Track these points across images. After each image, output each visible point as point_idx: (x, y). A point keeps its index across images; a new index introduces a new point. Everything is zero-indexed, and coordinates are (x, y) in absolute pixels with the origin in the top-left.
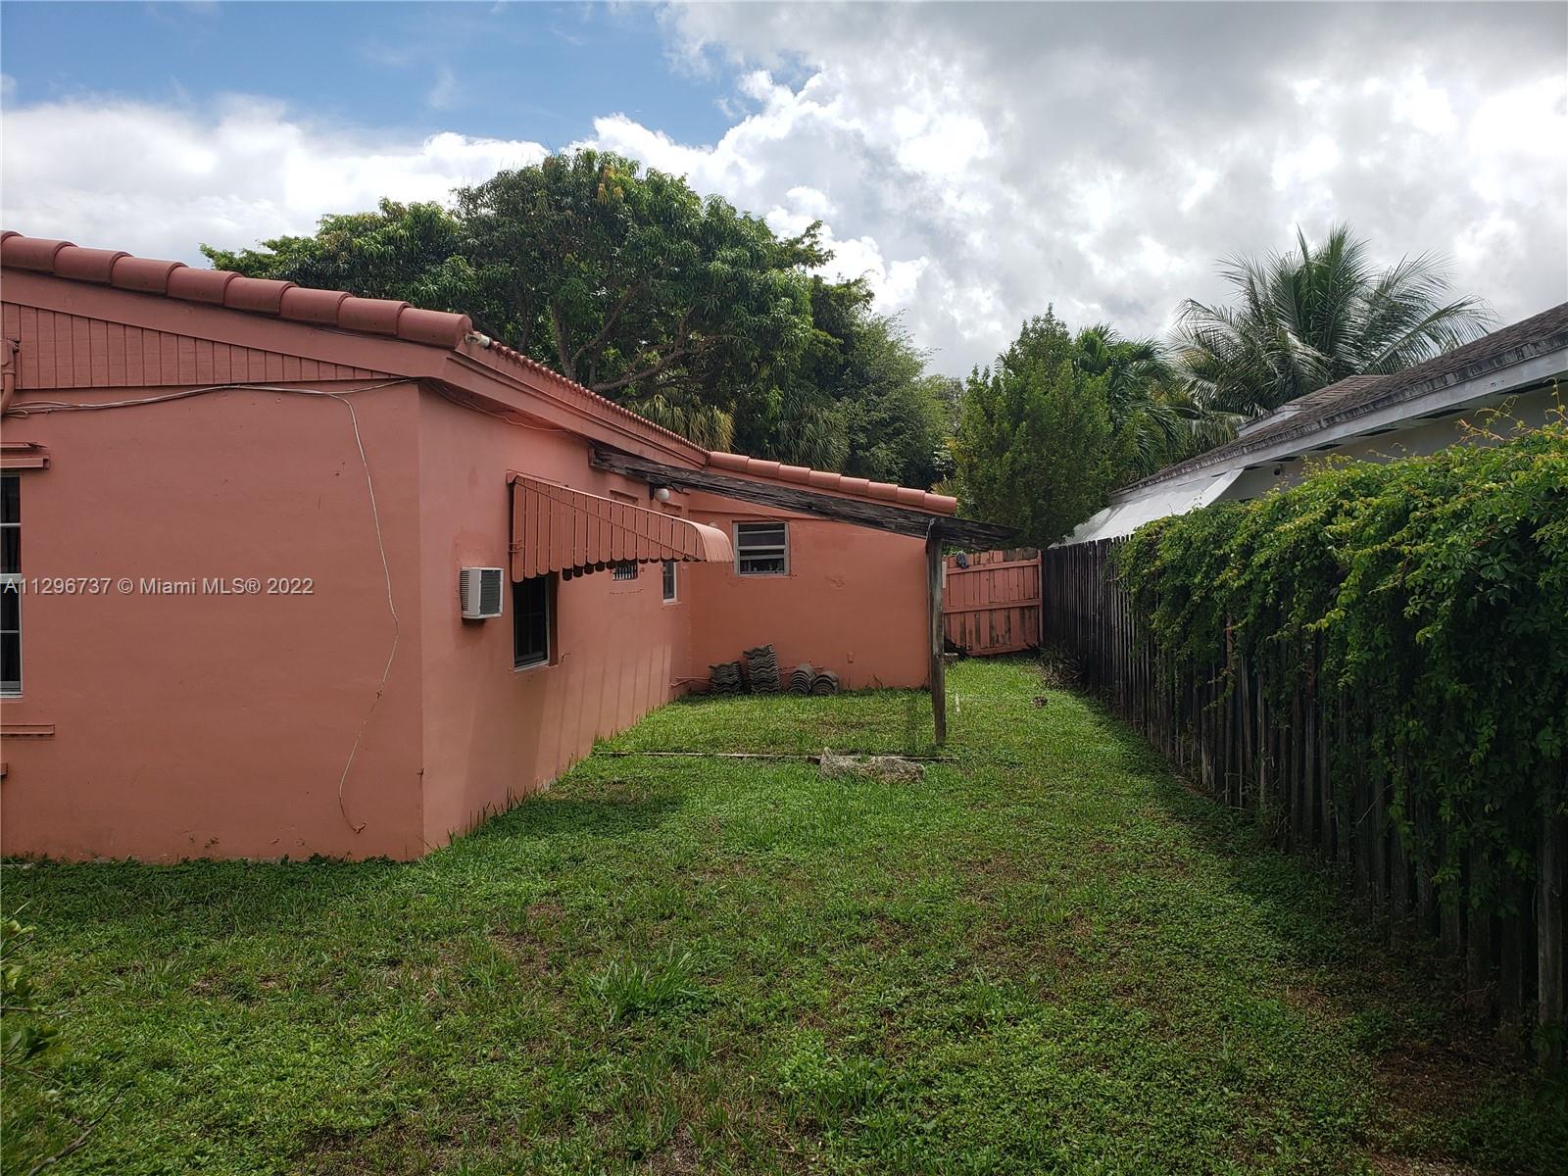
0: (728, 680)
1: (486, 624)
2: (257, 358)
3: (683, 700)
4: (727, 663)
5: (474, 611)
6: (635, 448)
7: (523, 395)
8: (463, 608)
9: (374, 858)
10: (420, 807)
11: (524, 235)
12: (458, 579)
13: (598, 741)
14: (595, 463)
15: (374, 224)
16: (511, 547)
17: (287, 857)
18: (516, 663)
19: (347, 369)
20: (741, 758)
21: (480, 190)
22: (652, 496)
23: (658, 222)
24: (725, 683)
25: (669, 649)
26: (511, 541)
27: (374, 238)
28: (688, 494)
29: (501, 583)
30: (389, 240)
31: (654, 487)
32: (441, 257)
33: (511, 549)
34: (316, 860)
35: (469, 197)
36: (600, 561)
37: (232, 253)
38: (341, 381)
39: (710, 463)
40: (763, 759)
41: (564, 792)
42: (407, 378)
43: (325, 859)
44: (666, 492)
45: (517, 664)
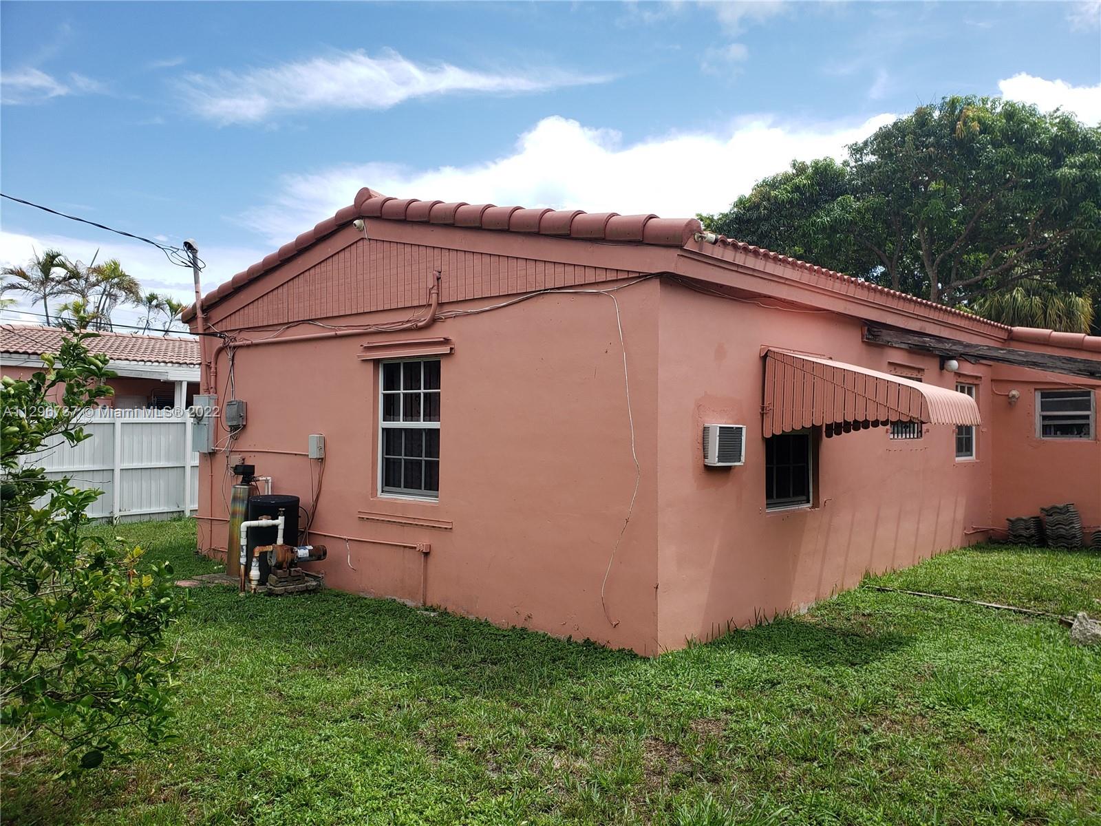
0: (1024, 533)
1: (732, 470)
2: (560, 269)
3: (978, 547)
4: (1024, 518)
5: (714, 460)
6: (914, 325)
7: (772, 283)
8: (705, 457)
9: (624, 649)
10: (655, 614)
11: (895, 172)
12: (701, 433)
13: (867, 575)
14: (868, 339)
15: (787, 179)
16: (763, 409)
17: (570, 637)
18: (767, 504)
19: (613, 271)
20: (998, 608)
21: (866, 144)
22: (942, 367)
23: (1010, 143)
24: (1021, 535)
25: (962, 501)
26: (763, 404)
27: (785, 189)
28: (990, 366)
29: (744, 438)
30: (797, 188)
31: (943, 359)
32: (834, 197)
33: (763, 410)
34: (587, 642)
35: (857, 150)
36: (877, 420)
37: (712, 216)
38: (620, 279)
39: (1012, 337)
40: (1020, 612)
41: (817, 617)
42: (651, 274)
43: (594, 643)
44: (954, 364)
45: (769, 505)
